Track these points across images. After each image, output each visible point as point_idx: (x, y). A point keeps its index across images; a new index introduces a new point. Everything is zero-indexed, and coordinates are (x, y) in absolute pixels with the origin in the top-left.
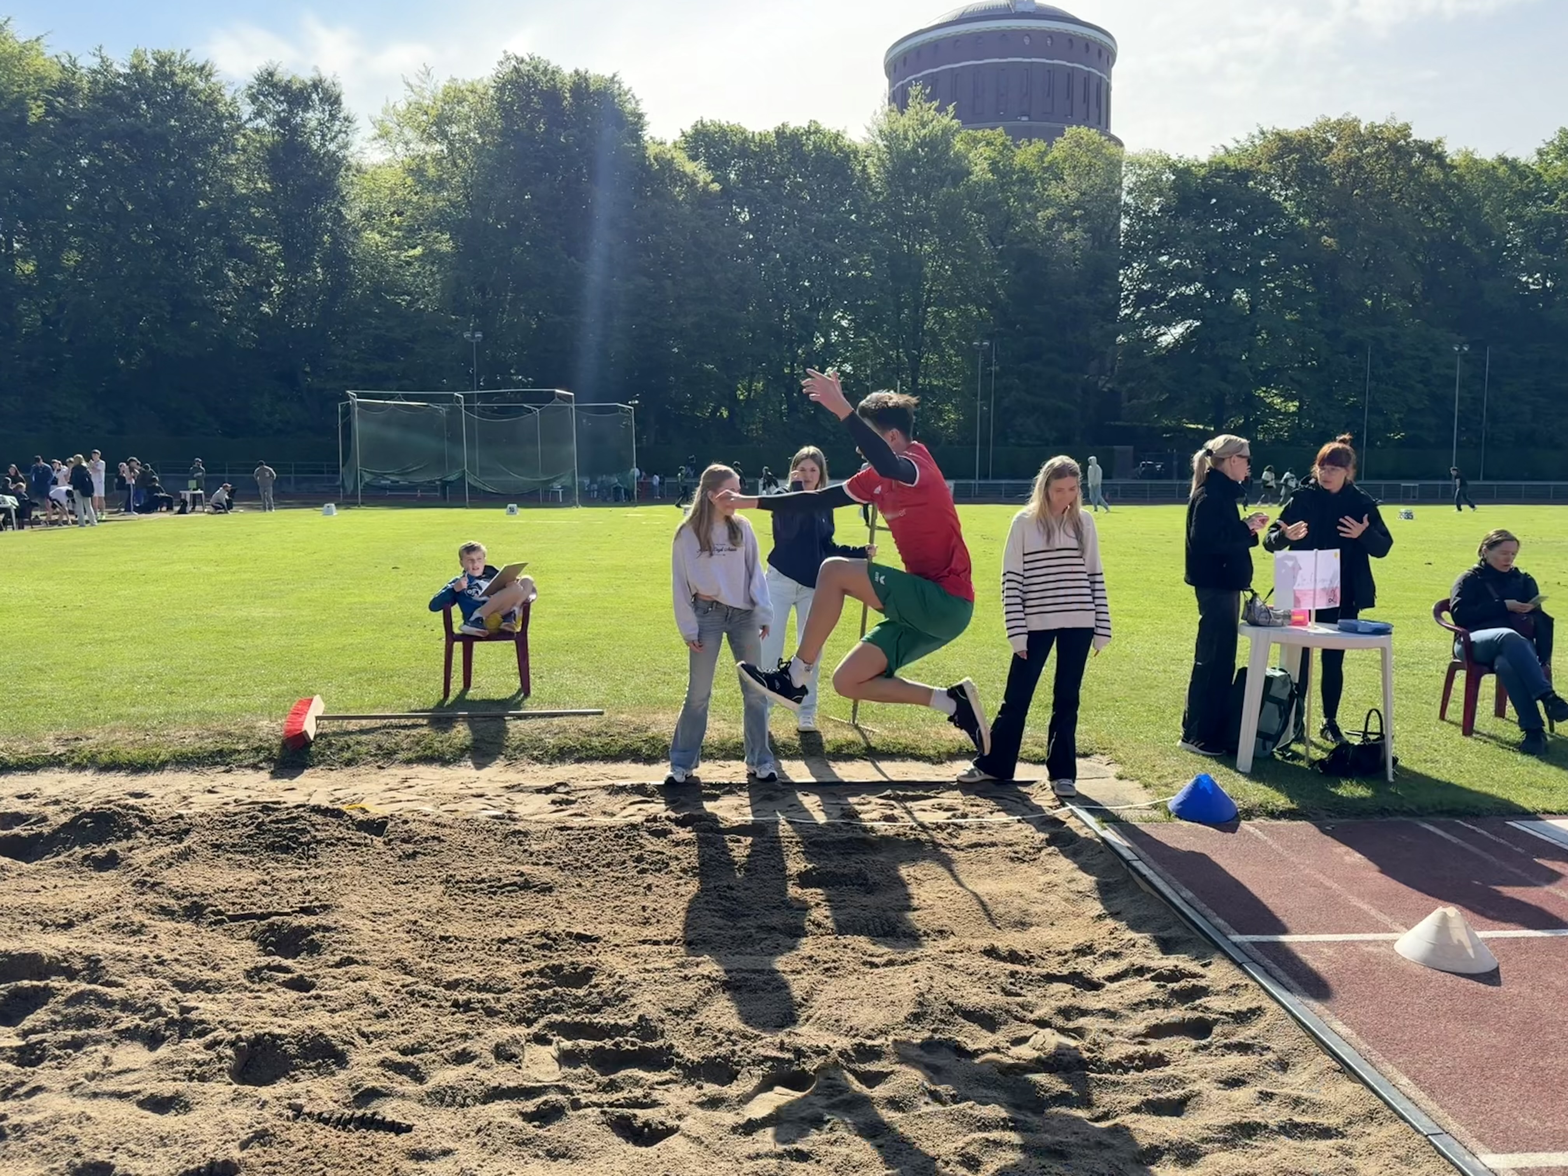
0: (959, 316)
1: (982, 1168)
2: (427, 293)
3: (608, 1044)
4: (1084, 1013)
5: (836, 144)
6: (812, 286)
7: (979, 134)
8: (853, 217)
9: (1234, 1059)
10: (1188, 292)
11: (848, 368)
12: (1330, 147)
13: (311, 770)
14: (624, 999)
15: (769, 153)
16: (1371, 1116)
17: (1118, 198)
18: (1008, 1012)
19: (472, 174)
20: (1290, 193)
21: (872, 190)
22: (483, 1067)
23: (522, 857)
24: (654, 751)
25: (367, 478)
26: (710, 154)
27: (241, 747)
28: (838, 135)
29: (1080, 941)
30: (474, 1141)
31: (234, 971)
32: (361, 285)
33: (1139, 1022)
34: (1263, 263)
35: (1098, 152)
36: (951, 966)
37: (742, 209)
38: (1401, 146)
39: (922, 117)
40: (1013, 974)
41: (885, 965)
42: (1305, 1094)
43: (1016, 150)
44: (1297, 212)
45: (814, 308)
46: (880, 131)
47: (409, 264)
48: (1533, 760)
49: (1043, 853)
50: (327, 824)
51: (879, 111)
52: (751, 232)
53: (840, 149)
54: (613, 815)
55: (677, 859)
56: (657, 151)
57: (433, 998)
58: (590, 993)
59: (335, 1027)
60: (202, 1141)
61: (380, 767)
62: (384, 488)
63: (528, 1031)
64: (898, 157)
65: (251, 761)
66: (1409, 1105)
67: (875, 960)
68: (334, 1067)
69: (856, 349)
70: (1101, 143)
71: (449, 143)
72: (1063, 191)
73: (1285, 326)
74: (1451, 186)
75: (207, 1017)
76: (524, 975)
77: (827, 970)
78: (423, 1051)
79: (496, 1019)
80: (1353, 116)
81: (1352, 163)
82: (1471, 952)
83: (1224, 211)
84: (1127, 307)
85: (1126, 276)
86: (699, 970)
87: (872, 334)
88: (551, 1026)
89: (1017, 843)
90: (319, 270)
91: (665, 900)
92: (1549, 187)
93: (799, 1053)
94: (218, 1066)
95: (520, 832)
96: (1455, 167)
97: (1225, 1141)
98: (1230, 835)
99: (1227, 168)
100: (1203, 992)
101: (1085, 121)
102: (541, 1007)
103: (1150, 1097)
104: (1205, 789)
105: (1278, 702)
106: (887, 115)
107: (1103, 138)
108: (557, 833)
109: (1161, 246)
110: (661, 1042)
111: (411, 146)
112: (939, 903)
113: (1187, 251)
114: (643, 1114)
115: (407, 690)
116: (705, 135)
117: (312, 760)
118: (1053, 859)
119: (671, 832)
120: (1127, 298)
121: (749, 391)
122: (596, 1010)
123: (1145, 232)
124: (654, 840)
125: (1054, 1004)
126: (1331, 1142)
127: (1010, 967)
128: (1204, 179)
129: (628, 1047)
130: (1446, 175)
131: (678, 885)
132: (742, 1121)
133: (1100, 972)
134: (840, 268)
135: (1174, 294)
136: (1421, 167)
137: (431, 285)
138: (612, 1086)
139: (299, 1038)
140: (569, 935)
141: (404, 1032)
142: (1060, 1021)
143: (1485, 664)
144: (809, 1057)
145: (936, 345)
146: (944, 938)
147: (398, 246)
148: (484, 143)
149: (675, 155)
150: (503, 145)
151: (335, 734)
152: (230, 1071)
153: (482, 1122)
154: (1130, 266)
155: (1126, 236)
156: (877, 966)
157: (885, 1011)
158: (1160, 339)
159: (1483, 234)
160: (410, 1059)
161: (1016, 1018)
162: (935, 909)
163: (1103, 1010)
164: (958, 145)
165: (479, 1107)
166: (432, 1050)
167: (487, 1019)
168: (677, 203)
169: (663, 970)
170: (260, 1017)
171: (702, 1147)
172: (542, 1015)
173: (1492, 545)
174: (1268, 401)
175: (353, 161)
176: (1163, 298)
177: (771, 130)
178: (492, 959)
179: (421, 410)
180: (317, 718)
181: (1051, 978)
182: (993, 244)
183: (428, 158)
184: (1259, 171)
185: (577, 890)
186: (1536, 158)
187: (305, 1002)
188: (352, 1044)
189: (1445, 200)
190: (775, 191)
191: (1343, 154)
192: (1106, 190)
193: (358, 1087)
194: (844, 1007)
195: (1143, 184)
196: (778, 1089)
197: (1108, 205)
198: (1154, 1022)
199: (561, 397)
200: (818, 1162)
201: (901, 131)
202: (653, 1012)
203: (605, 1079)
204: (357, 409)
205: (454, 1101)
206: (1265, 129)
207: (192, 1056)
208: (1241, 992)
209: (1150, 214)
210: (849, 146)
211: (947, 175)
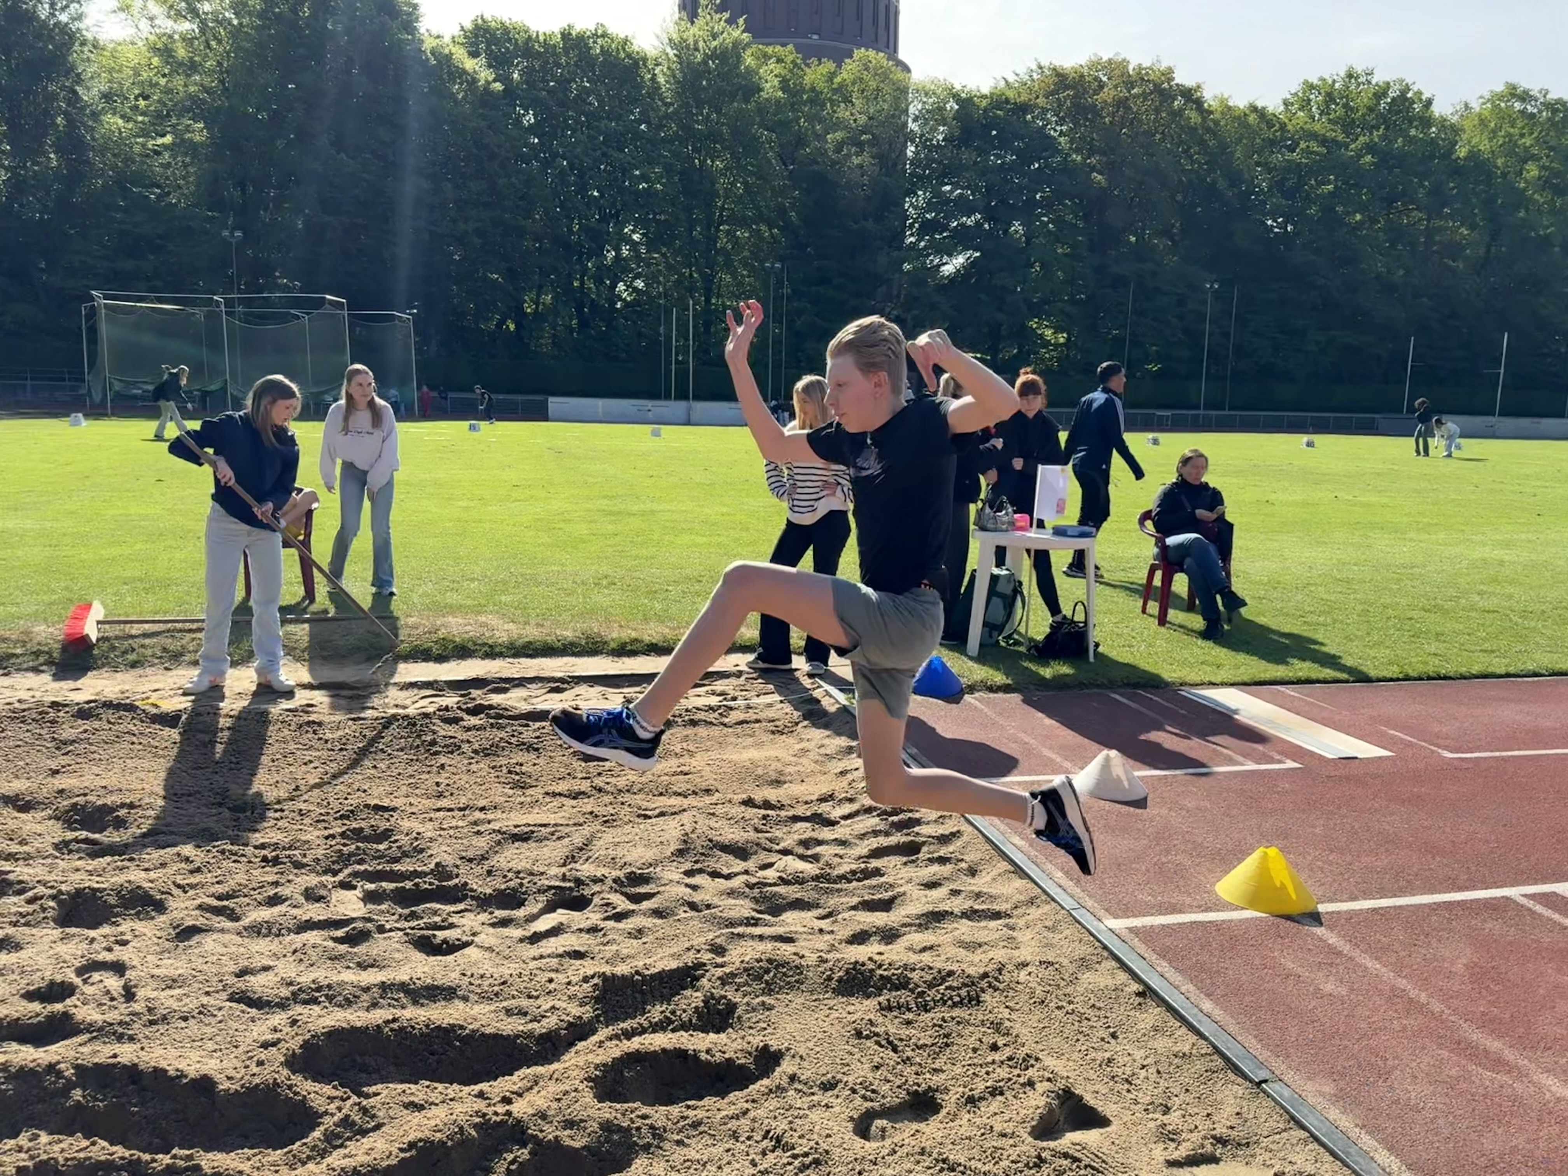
0: (751, 236)
1: (727, 953)
2: (180, 187)
3: (408, 885)
4: (820, 843)
5: (624, 49)
6: (602, 195)
7: (770, 50)
8: (643, 127)
9: (935, 868)
10: (969, 223)
11: (640, 284)
12: (1101, 86)
13: (95, 672)
14: (422, 851)
15: (554, 54)
16: (1031, 902)
17: (905, 124)
18: (757, 844)
19: (228, 56)
20: (1064, 128)
21: (662, 100)
22: (295, 906)
23: (318, 745)
24: (444, 650)
25: (117, 386)
26: (492, 51)
27: (19, 651)
28: (626, 41)
29: (824, 791)
30: (291, 959)
31: (46, 844)
32: (102, 175)
33: (863, 848)
34: (1038, 197)
35: (885, 76)
36: (713, 814)
37: (527, 111)
38: (1165, 89)
39: (713, 28)
40: (765, 817)
41: (656, 817)
42: (985, 890)
43: (806, 69)
44: (1071, 148)
45: (604, 219)
46: (670, 40)
47: (157, 153)
48: (1210, 644)
49: (800, 725)
50: (120, 718)
51: (668, 19)
52: (536, 136)
53: (629, 56)
54: (405, 707)
55: (468, 742)
56: (434, 44)
57: (243, 855)
58: (390, 848)
59: (151, 881)
60: (38, 970)
61: (166, 669)
62: (135, 397)
63: (333, 879)
64: (688, 67)
65: (31, 664)
66: (1059, 890)
67: (649, 813)
68: (153, 913)
69: (648, 265)
70: (889, 69)
71: (201, 22)
72: (852, 114)
73: (1055, 259)
74: (1208, 130)
75: (26, 878)
76: (327, 838)
77: (606, 822)
78: (238, 897)
79: (303, 871)
80: (1122, 57)
81: (1121, 103)
82: (1126, 784)
83: (1003, 143)
84: (912, 235)
85: (912, 204)
86: (491, 826)
87: (664, 250)
88: (355, 874)
89: (778, 720)
90: (52, 156)
91: (457, 777)
92: (1293, 136)
93: (579, 882)
94: (42, 915)
95: (314, 722)
96: (1212, 113)
97: (920, 925)
98: (955, 705)
99: (1007, 101)
100: (918, 822)
101: (873, 43)
102: (344, 859)
103: (866, 898)
104: (936, 669)
105: (1002, 596)
106: (676, 23)
107: (891, 63)
108: (350, 723)
109: (944, 176)
110: (456, 881)
111: (157, 22)
112: (708, 768)
113: (968, 181)
114: (441, 935)
115: (186, 598)
116: (487, 31)
117: (95, 662)
118: (808, 730)
119: (462, 719)
120: (911, 226)
121: (537, 303)
122: (396, 860)
123: (930, 160)
124: (446, 726)
125: (796, 837)
126: (1000, 922)
127: (763, 812)
128: (985, 110)
129: (427, 886)
130: (1204, 119)
131: (470, 764)
132: (528, 934)
133: (837, 813)
134: (630, 179)
135: (955, 224)
136: (1181, 110)
137: (184, 178)
138: (413, 916)
139: (118, 891)
140: (367, 806)
141: (218, 883)
142: (801, 850)
143: (1176, 564)
144: (588, 885)
145: (728, 266)
146: (709, 795)
147: (144, 133)
148: (241, 24)
149: (454, 50)
150: (263, 27)
151: (117, 638)
152: (54, 920)
153: (299, 945)
154: (916, 194)
155: (911, 164)
156: (650, 817)
157: (655, 850)
158: (943, 268)
159: (1234, 179)
160: (225, 903)
161: (765, 849)
162: (703, 773)
163: (836, 839)
164: (749, 60)
165: (292, 936)
166: (246, 896)
167: (296, 871)
168: (456, 101)
169: (457, 827)
170: (77, 876)
171: (494, 954)
172: (346, 866)
173: (1186, 461)
174: (1039, 332)
175: (89, 36)
176: (945, 228)
177: (557, 31)
178: (295, 827)
179: (178, 315)
180: (98, 622)
181: (796, 819)
182: (785, 164)
183: (176, 37)
184: (1036, 106)
185: (372, 772)
186: (1282, 108)
187: (119, 863)
188: (170, 894)
189: (1202, 143)
190: (561, 95)
191: (1113, 93)
192: (893, 116)
193: (179, 926)
194: (619, 849)
195: (928, 111)
196: (560, 911)
197: (895, 131)
198: (875, 845)
199: (331, 302)
200: (592, 958)
201: (691, 41)
202: (449, 860)
203: (406, 911)
204: (103, 311)
205: (270, 932)
206: (1042, 64)
207: (14, 909)
208: (947, 820)
209: (935, 142)
210: (638, 53)
211: (738, 90)
